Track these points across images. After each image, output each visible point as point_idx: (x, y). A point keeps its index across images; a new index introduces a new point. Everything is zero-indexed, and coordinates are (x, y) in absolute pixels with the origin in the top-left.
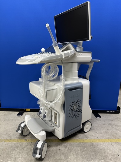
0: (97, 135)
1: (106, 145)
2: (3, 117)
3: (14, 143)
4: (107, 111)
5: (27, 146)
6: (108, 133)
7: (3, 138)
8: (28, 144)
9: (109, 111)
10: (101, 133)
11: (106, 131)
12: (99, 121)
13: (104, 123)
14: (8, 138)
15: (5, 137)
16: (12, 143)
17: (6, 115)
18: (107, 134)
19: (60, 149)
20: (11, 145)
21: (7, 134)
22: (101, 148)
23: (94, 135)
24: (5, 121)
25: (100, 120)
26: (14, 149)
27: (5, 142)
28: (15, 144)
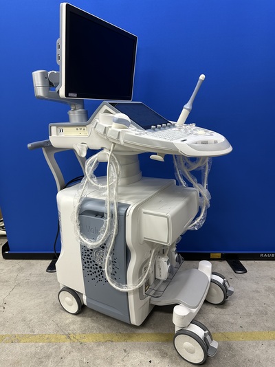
0: (240, 321)
1: (264, 347)
2: (15, 274)
3: (41, 344)
4: (262, 255)
5: (72, 354)
6: (266, 314)
7: (14, 333)
8: (73, 347)
9: (266, 255)
10: (249, 315)
11: (261, 308)
12: (243, 282)
13: (254, 286)
14: (27, 332)
15: (20, 329)
16: (37, 345)
17: (21, 270)
18: (265, 317)
19: (150, 362)
20: (33, 350)
21: (24, 320)
22: (250, 357)
23: (231, 320)
24: (19, 285)
25: (246, 279)
26: (42, 362)
27: (19, 341)
28: (42, 347)
